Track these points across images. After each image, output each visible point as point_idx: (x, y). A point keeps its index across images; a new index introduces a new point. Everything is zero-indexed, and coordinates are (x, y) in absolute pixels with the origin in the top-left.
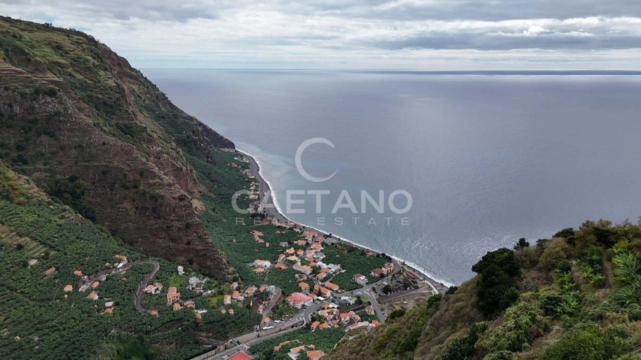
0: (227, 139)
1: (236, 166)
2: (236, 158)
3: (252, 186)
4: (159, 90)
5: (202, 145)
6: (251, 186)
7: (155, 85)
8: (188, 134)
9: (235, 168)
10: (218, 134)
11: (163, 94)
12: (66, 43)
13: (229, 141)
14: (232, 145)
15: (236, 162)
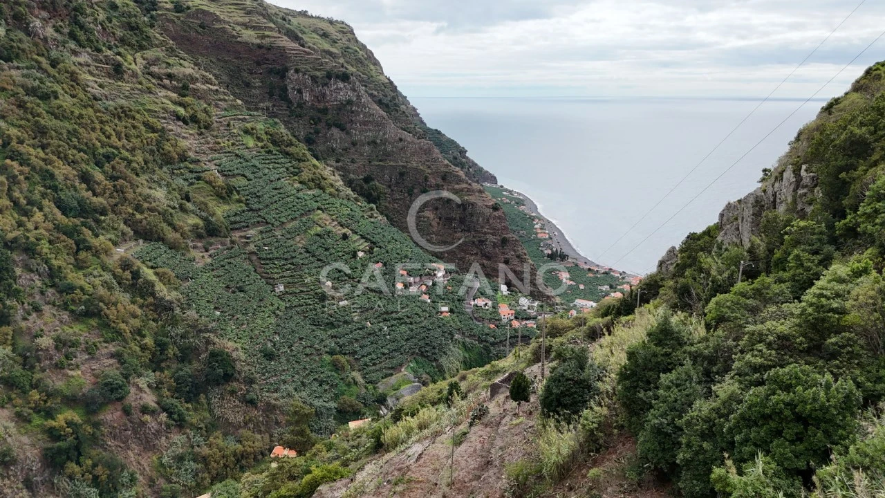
0: (487, 172)
2: (504, 193)
3: (537, 224)
4: (409, 104)
5: (471, 170)
6: (535, 225)
7: (406, 97)
8: (455, 154)
9: (507, 203)
10: (476, 165)
11: (414, 108)
13: (490, 174)
14: (493, 179)
15: (507, 197)
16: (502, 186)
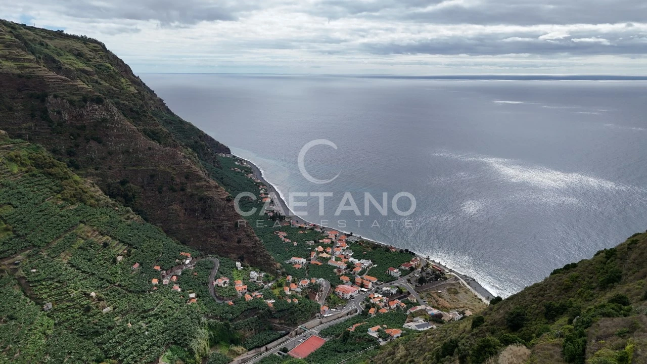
0: (222, 145)
1: (239, 170)
2: (236, 163)
3: (262, 189)
4: (156, 96)
5: (209, 150)
6: (260, 190)
7: (154, 91)
8: (196, 139)
9: (239, 172)
10: (214, 140)
11: (161, 99)
12: (85, 50)
13: (225, 147)
14: (227, 150)
15: (238, 166)
16: (234, 157)
